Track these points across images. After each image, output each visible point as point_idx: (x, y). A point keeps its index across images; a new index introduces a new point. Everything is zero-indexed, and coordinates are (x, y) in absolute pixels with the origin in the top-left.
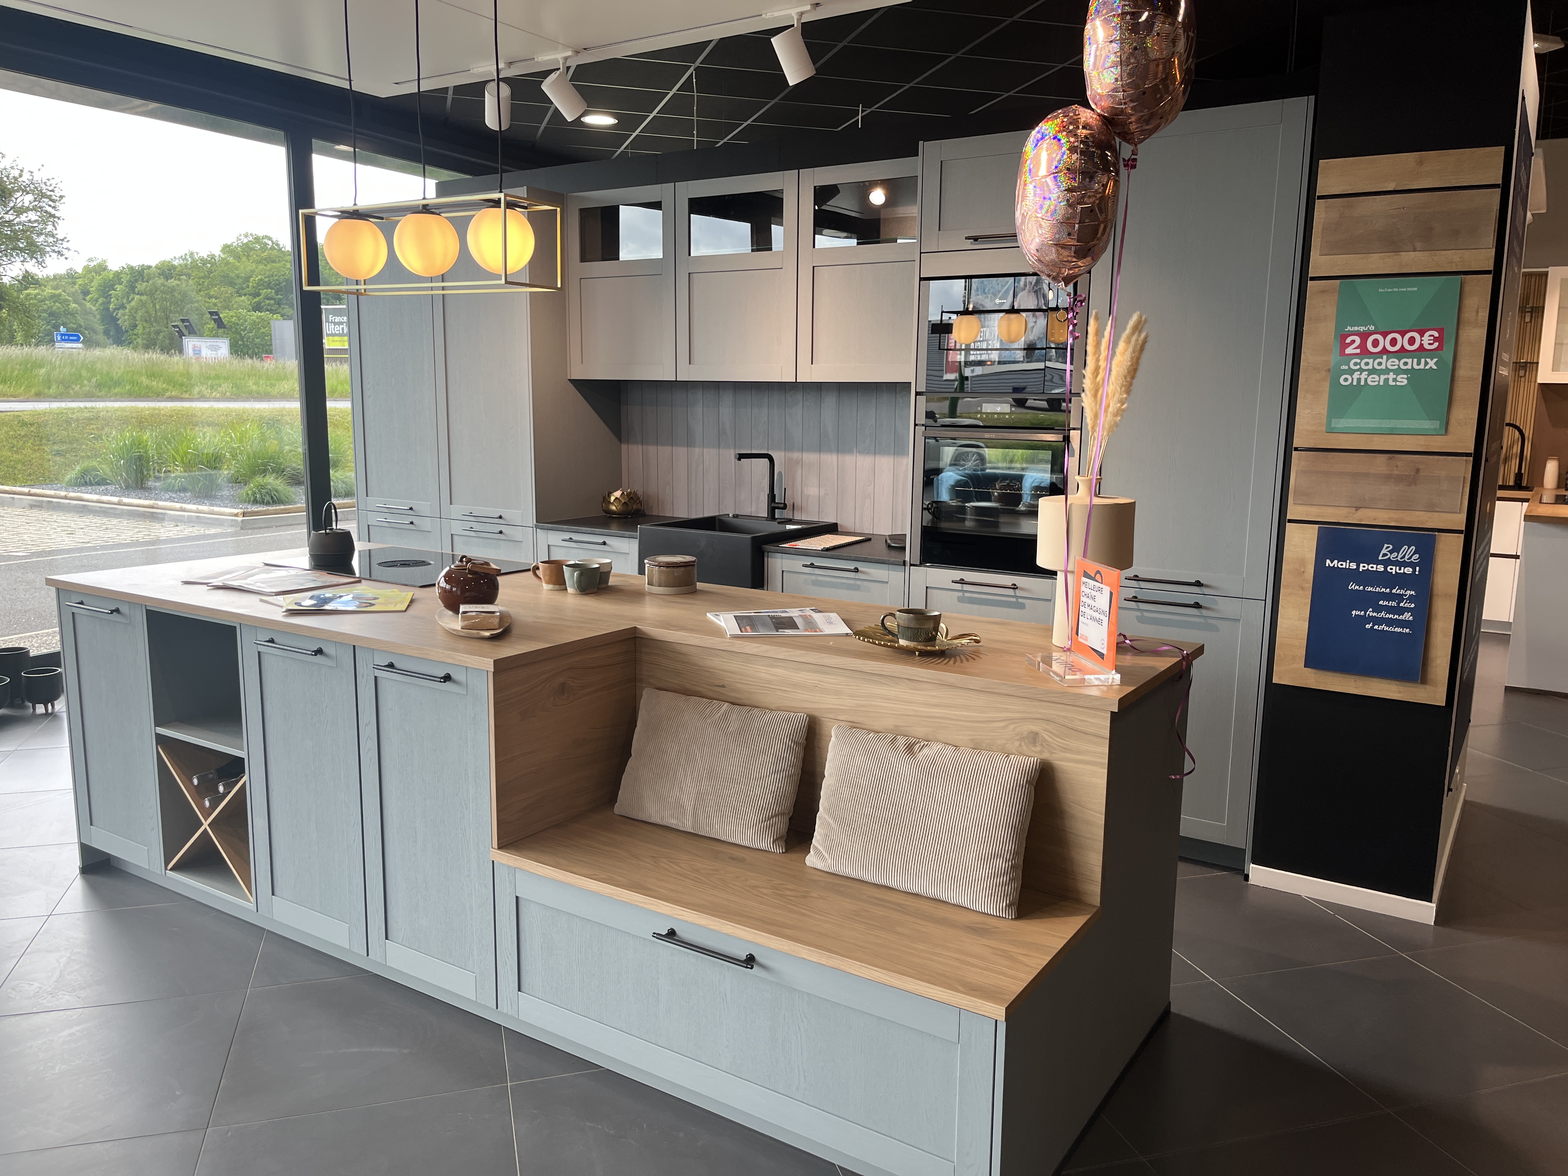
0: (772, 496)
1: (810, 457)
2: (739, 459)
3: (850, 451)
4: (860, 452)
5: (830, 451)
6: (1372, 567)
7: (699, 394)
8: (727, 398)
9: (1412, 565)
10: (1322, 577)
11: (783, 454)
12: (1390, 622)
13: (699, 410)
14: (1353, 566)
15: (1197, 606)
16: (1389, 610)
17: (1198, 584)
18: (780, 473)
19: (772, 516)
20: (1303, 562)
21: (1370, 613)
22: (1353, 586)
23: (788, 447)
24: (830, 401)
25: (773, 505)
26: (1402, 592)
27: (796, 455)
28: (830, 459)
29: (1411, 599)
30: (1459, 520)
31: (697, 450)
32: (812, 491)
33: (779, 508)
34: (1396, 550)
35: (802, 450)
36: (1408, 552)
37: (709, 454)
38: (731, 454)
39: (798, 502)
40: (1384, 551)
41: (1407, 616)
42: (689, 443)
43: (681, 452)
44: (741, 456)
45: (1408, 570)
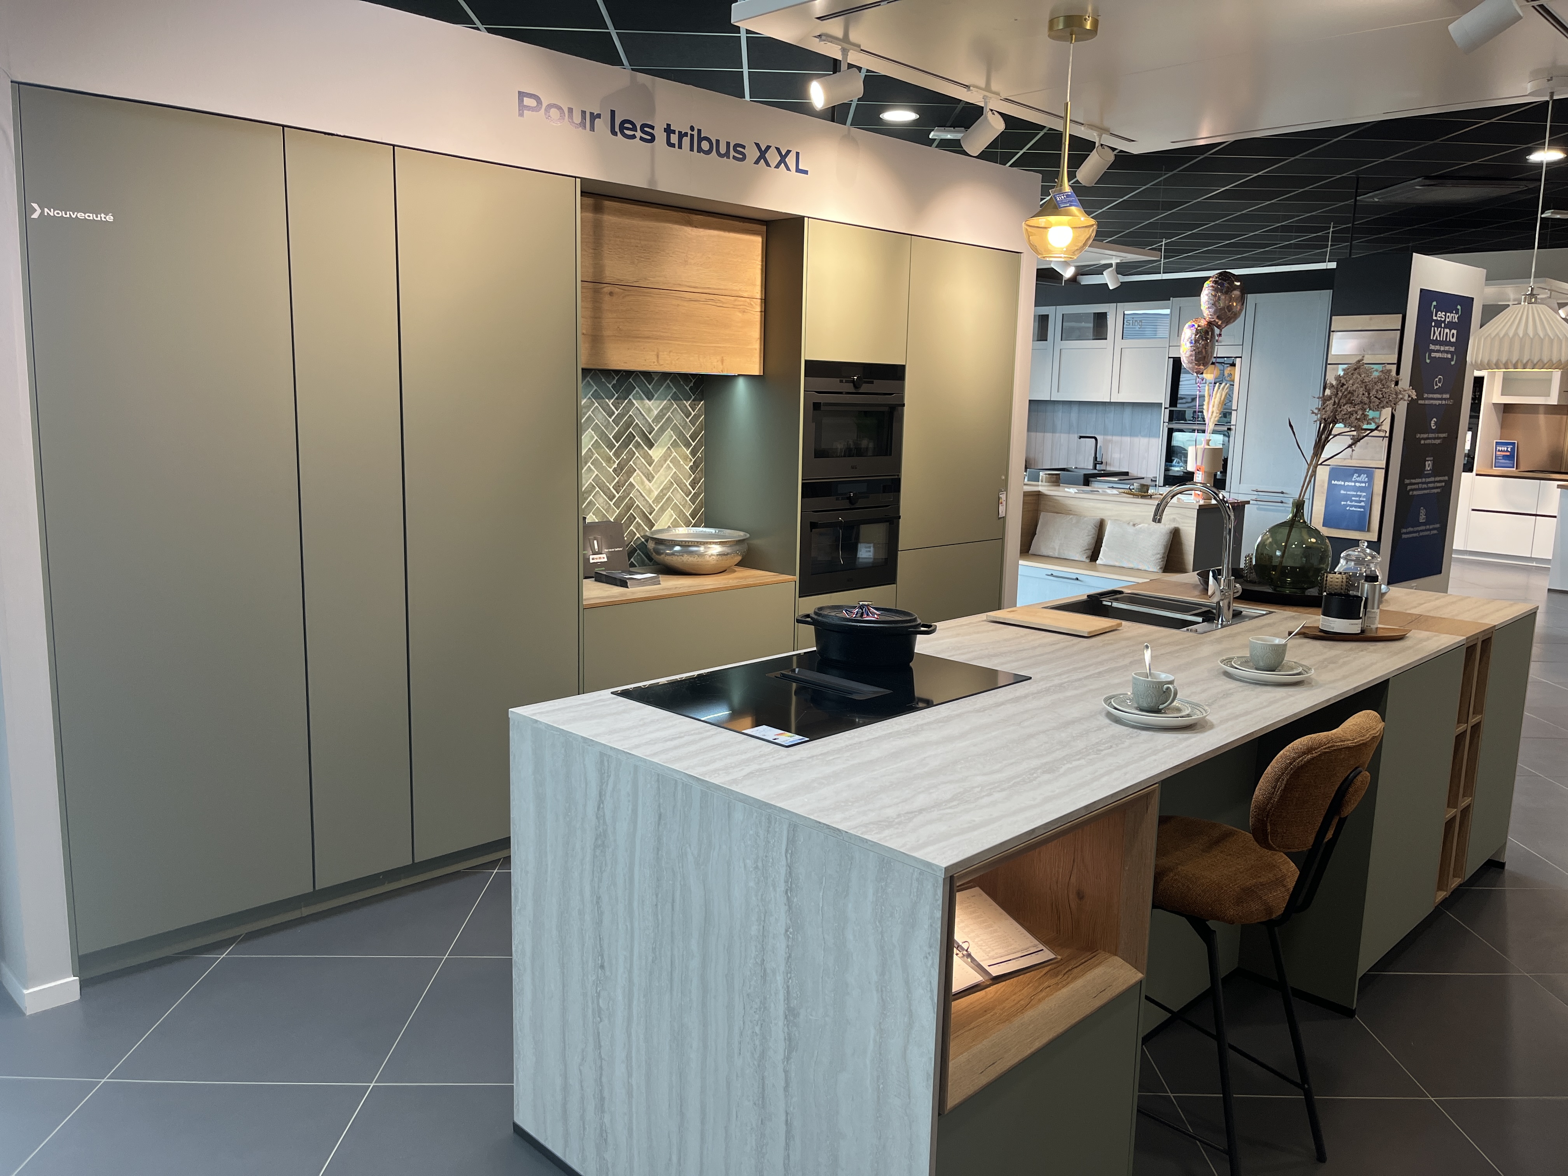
0: (1096, 458)
1: (1116, 438)
2: (1080, 438)
3: (1137, 436)
4: (1142, 436)
5: (1126, 435)
6: (1350, 484)
7: (1061, 407)
8: (1075, 409)
9: (1365, 482)
10: (1331, 488)
11: (1102, 437)
12: (1356, 506)
13: (1060, 414)
14: (1343, 483)
15: (1282, 502)
16: (1356, 502)
17: (1282, 493)
18: (1100, 447)
19: (1095, 468)
20: (1323, 482)
21: (1349, 503)
22: (1342, 492)
23: (1105, 433)
24: (1128, 411)
25: (1096, 462)
26: (1361, 494)
27: (1109, 437)
28: (1127, 439)
29: (1364, 497)
30: (1383, 464)
31: (1057, 435)
32: (1116, 456)
33: (1098, 464)
34: (1359, 476)
35: (1113, 435)
36: (1363, 477)
37: (1064, 437)
38: (1076, 436)
39: (1109, 461)
40: (1355, 477)
41: (1363, 504)
42: (1054, 431)
43: (1049, 435)
44: (1081, 437)
45: (1363, 485)
